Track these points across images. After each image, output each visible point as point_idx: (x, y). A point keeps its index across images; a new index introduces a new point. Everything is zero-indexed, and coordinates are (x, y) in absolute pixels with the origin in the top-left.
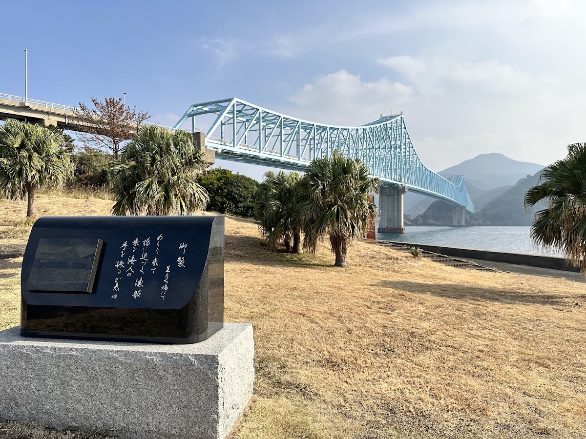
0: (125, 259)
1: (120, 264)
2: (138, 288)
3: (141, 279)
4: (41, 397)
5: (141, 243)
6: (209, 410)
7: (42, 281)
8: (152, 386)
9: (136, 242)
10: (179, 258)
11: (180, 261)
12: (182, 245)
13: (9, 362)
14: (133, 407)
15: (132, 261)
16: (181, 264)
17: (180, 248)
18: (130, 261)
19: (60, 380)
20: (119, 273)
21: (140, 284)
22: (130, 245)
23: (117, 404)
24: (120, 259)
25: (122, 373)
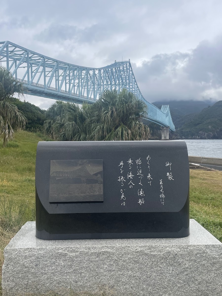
0: (125, 175)
1: (122, 179)
2: (141, 197)
3: (142, 190)
4: (78, 287)
5: (134, 162)
6: (217, 284)
7: (62, 194)
8: (173, 271)
9: (130, 161)
10: (168, 174)
11: (169, 176)
12: (167, 163)
13: (48, 262)
14: (158, 287)
15: (130, 176)
16: (170, 178)
17: (166, 166)
18: (129, 176)
19: (95, 272)
20: (122, 186)
21: (142, 194)
22: (126, 164)
23: (144, 286)
24: (121, 175)
25: (148, 263)
